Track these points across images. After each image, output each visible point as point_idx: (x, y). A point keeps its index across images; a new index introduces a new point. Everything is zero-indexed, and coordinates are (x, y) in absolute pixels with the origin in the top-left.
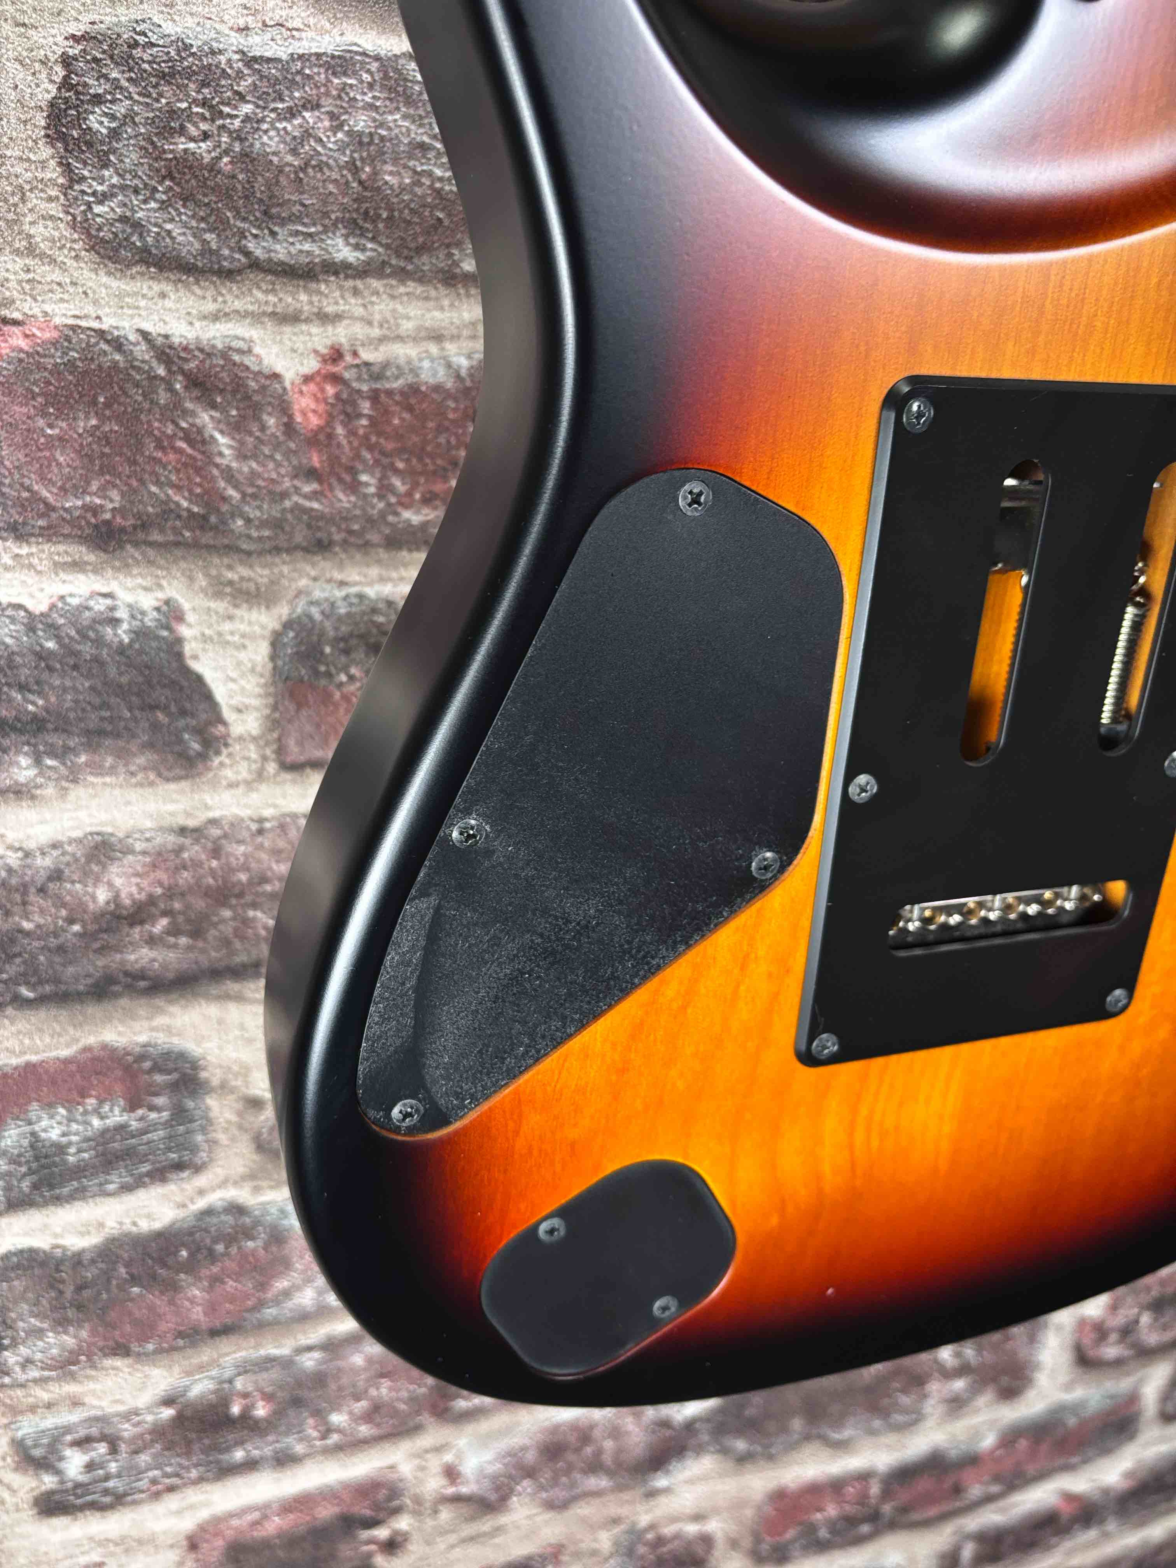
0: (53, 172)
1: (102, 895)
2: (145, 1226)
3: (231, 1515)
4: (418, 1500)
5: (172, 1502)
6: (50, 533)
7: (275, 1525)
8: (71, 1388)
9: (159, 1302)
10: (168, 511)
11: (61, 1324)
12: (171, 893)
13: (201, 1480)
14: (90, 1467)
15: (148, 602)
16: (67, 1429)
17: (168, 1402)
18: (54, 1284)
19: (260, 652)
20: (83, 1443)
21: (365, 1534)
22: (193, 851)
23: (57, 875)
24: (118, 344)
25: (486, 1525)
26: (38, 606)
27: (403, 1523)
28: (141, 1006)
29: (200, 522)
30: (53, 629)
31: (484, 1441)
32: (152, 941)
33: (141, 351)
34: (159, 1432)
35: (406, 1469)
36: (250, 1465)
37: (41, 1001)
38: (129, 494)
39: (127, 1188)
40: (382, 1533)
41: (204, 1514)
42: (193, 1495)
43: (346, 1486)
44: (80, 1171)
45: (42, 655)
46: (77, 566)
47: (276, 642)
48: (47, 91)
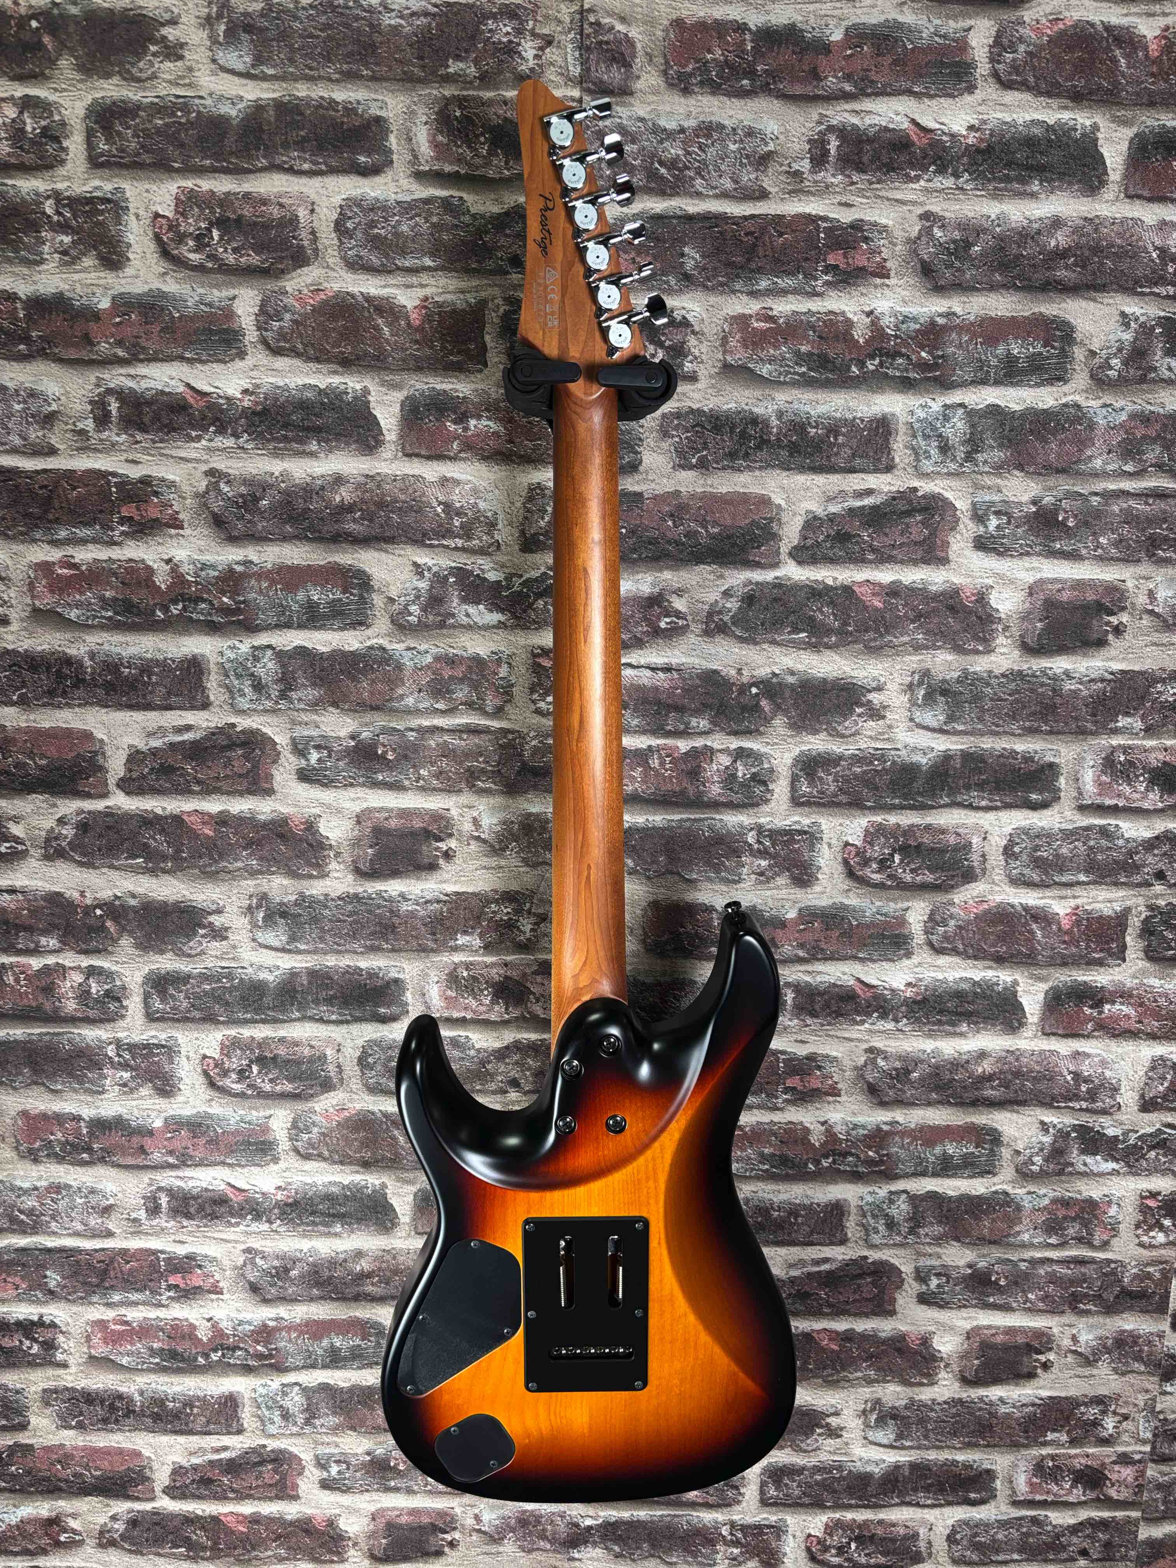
0: (359, 1073)
1: (358, 1268)
2: (364, 1383)
3: (388, 1509)
4: (463, 1526)
5: (367, 1496)
6: (350, 1163)
7: (404, 1520)
8: (335, 1439)
9: (368, 1413)
10: (384, 1158)
11: (335, 1413)
12: (380, 1269)
13: (378, 1490)
14: (339, 1472)
15: (377, 1182)
16: (333, 1455)
17: (368, 1454)
18: (333, 1397)
19: (411, 1198)
20: (338, 1462)
21: (442, 1536)
22: (388, 1257)
23: (345, 1261)
24: (373, 1113)
25: (493, 1549)
26: (346, 1183)
27: (457, 1535)
28: (369, 1305)
29: (393, 1161)
30: (350, 1189)
31: (492, 1508)
32: (373, 1284)
33: (379, 1115)
34: (364, 1465)
35: (458, 1510)
36: (397, 1490)
37: (338, 1299)
38: (374, 1153)
39: (359, 1368)
40: (448, 1537)
41: (379, 1506)
42: (375, 1496)
43: (434, 1510)
44: (345, 1359)
45: (346, 1196)
46: (357, 1172)
47: (415, 1195)
48: (358, 1054)
